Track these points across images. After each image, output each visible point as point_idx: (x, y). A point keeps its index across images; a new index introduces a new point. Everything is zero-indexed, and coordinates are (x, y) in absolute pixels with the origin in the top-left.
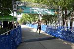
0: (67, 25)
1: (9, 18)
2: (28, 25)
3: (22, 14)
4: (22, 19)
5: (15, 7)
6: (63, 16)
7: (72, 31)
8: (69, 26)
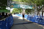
0: (40, 15)
1: (5, 11)
2: (17, 15)
3: (13, 8)
4: (13, 11)
5: (9, 4)
6: (37, 9)
7: (43, 18)
8: (41, 15)
